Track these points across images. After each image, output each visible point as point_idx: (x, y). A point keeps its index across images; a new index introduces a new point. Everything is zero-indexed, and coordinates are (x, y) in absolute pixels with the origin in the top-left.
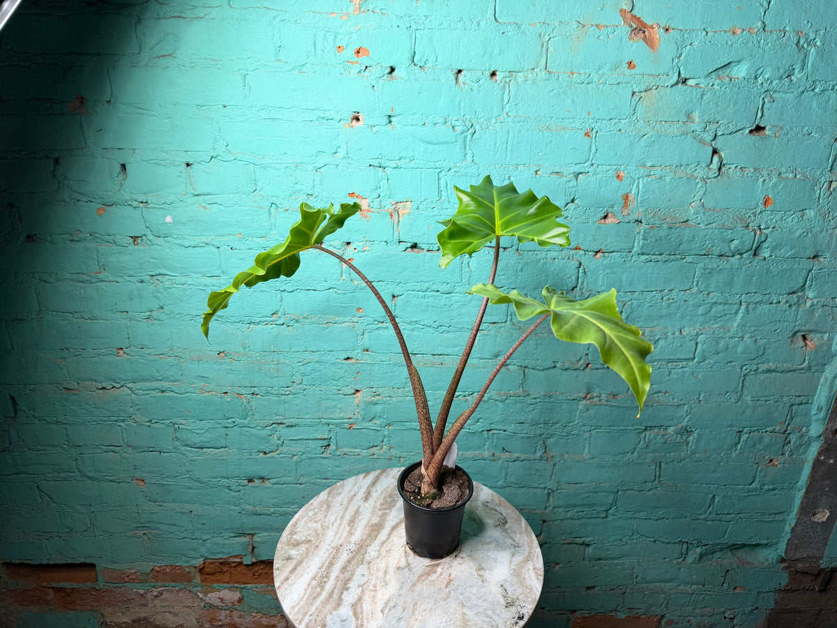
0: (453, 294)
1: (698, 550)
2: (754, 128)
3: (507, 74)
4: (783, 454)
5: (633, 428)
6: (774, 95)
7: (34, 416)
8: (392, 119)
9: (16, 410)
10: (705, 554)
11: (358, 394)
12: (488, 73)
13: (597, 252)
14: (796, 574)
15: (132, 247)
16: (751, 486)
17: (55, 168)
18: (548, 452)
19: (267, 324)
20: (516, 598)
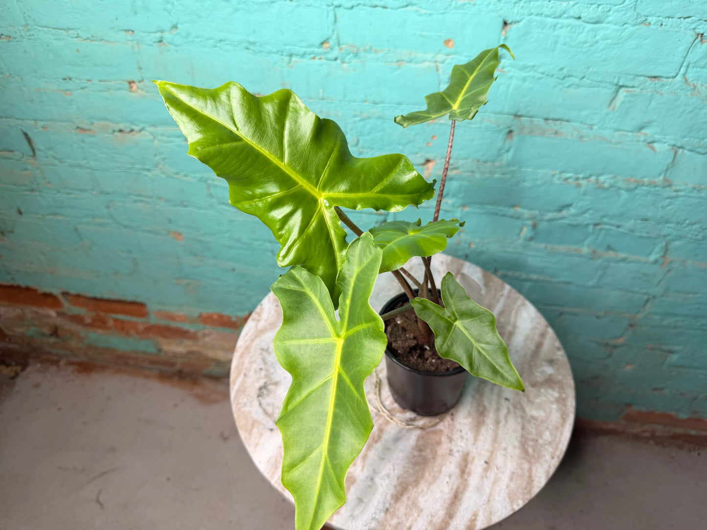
0: (604, 25)
7: (54, 157)
9: (34, 151)
11: (430, 165)
18: (668, 256)
19: (314, 58)
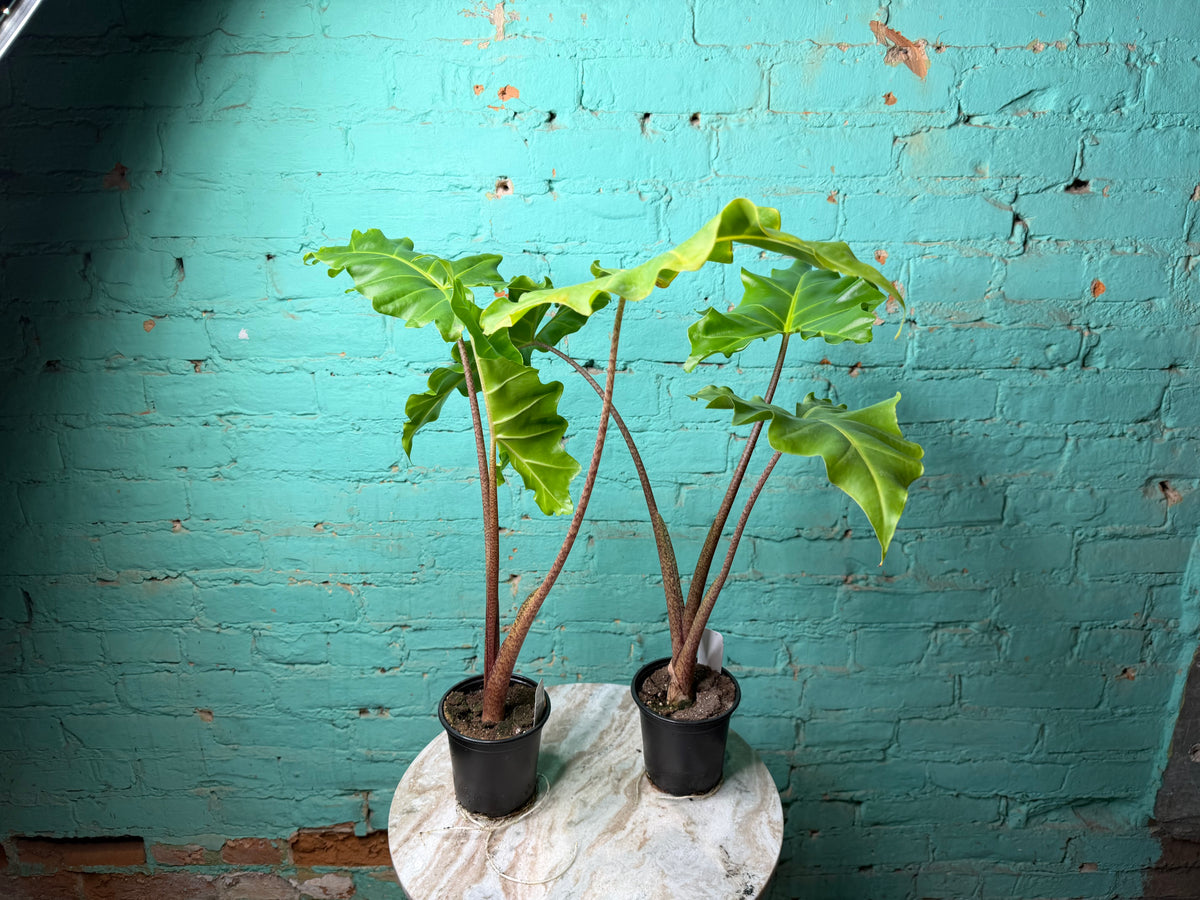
0: (648, 433)
1: (1024, 809)
2: (1071, 182)
3: (714, 117)
4: (1142, 661)
5: (918, 625)
6: (1098, 136)
7: (56, 621)
8: (554, 185)
9: (30, 613)
10: (1035, 815)
11: (516, 581)
12: (687, 117)
13: (853, 368)
14: (1171, 843)
15: (192, 375)
16: (1097, 710)
17: (86, 266)
18: (794, 663)
19: (383, 482)
20: (742, 863)
